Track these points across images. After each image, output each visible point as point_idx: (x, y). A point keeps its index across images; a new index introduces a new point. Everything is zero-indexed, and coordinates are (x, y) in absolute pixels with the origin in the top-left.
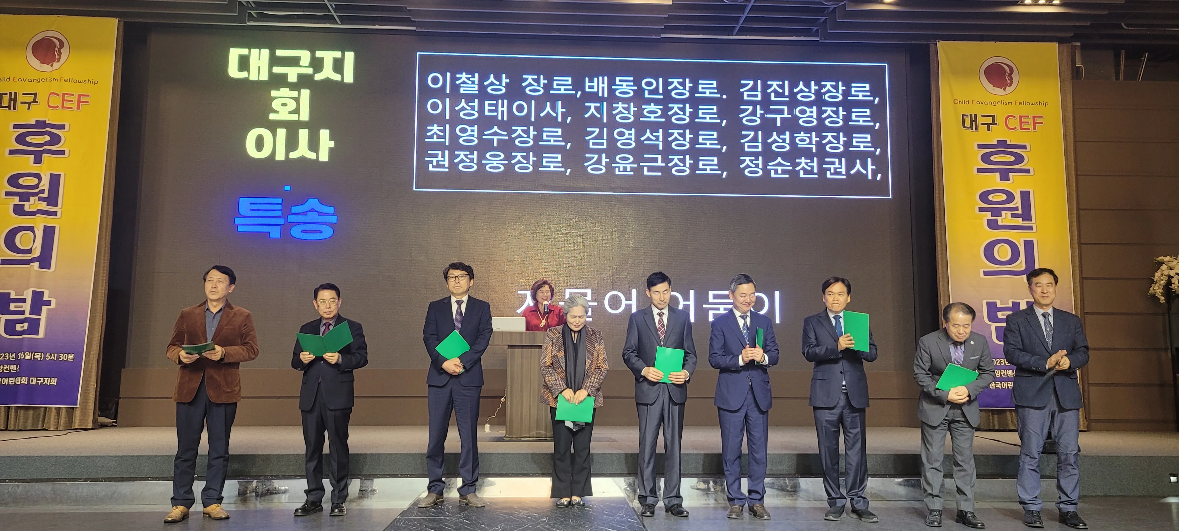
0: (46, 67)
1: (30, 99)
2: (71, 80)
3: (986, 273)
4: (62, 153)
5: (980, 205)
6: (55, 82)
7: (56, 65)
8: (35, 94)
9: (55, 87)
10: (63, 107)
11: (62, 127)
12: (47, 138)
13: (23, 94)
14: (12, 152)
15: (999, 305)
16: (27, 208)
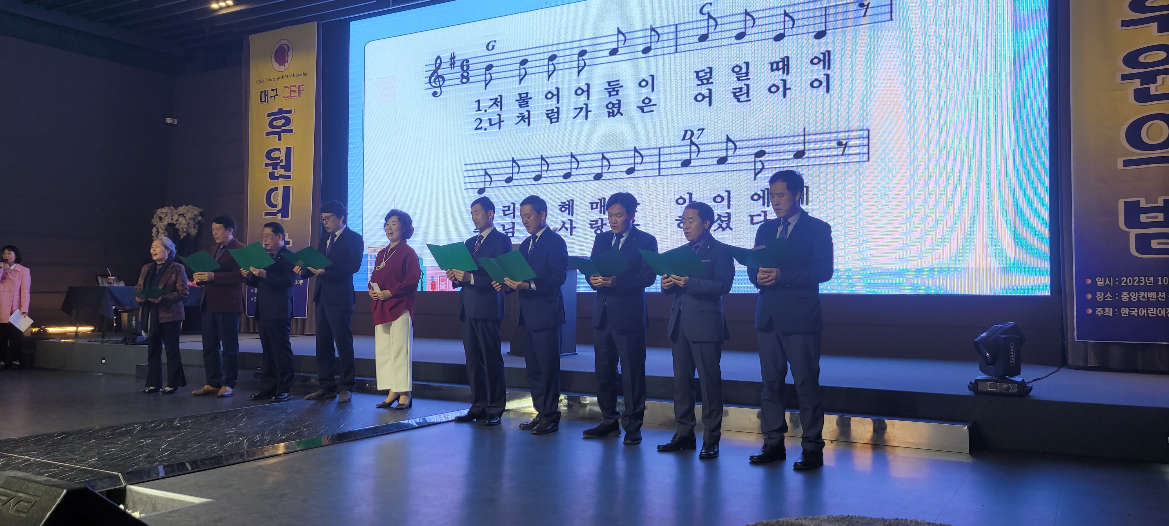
0: (282, 68)
1: (274, 93)
2: (295, 75)
3: (1126, 163)
4: (291, 131)
5: (1125, 71)
6: (286, 78)
7: (286, 65)
8: (276, 89)
9: (287, 82)
10: (291, 97)
11: (290, 112)
12: (283, 121)
13: (272, 90)
14: (268, 134)
15: (1143, 204)
16: (276, 175)
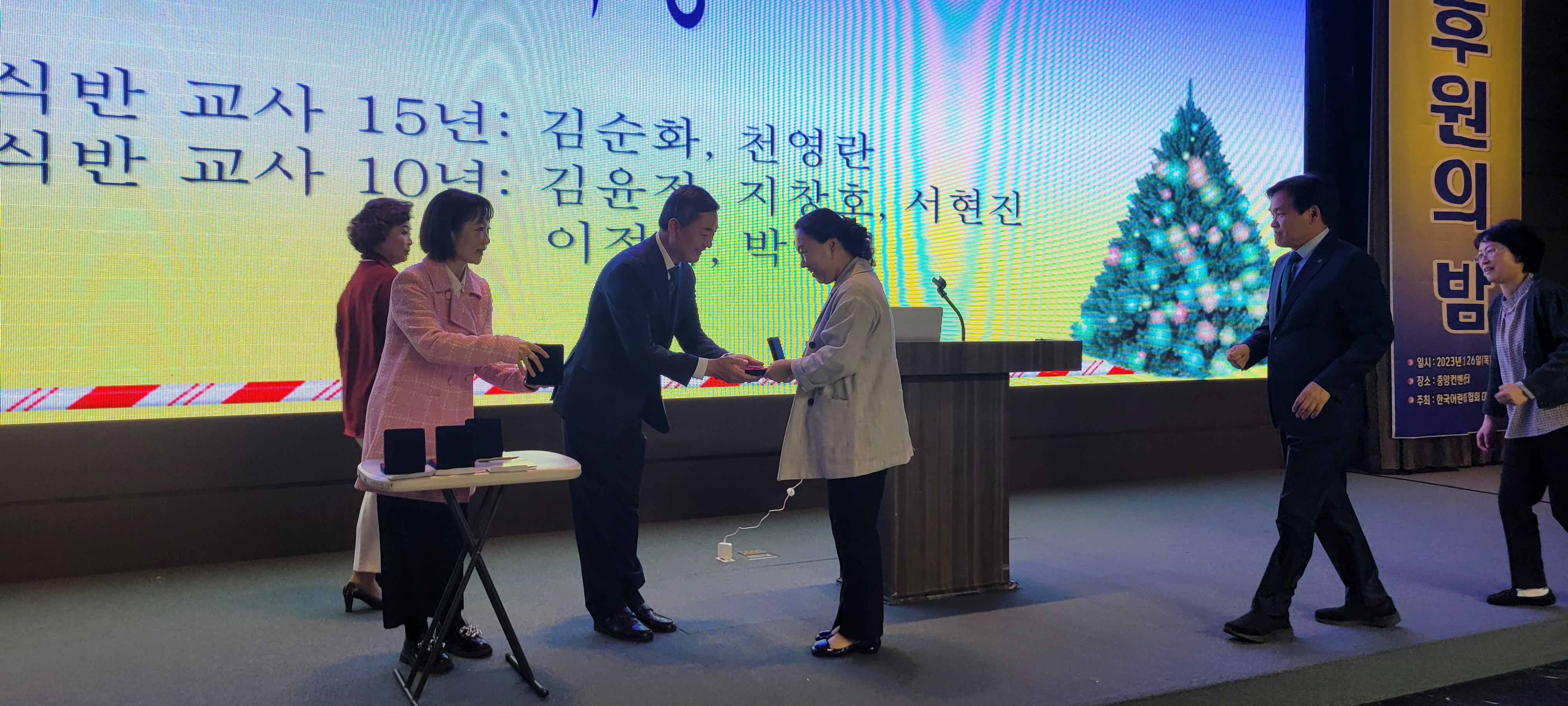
3: (1438, 216)
5: (1432, 99)
15: (1452, 269)
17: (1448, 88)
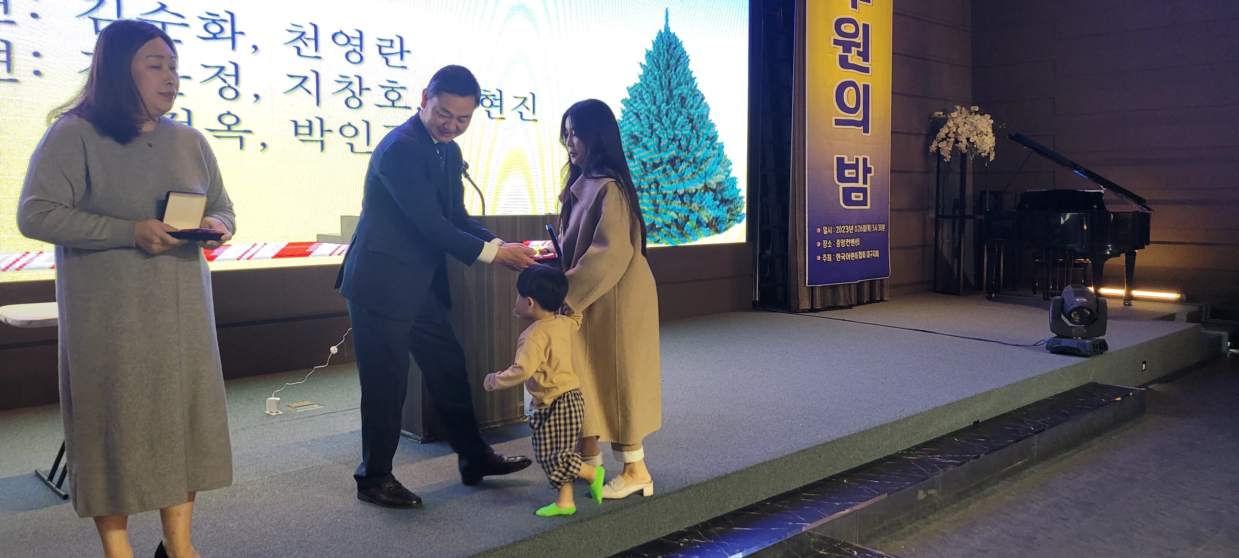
3: (838, 122)
5: (834, 35)
15: (846, 162)
17: (845, 27)
